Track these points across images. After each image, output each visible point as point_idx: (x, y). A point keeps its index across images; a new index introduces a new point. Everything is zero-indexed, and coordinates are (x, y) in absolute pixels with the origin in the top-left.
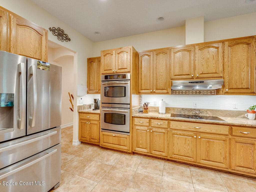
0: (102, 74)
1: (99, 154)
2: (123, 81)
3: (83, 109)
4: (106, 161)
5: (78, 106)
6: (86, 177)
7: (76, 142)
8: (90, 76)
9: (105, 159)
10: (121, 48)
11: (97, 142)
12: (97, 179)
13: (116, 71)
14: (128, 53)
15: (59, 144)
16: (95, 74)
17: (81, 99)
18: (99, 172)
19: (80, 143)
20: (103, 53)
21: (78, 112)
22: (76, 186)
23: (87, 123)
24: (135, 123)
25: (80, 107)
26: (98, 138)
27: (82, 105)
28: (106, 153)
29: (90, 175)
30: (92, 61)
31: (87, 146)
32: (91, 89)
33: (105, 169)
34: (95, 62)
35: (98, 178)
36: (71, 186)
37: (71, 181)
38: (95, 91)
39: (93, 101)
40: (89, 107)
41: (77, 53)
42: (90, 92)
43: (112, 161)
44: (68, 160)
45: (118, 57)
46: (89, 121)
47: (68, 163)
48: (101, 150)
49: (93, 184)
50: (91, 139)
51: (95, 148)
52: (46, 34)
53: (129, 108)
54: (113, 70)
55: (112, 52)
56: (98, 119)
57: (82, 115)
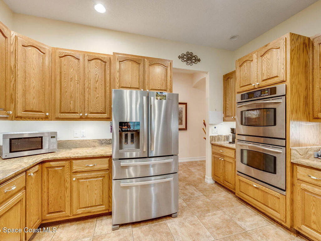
0: (238, 93)
1: (232, 206)
2: (271, 99)
3: (218, 141)
4: (239, 219)
5: (211, 136)
6: (204, 224)
7: (209, 180)
8: (226, 98)
9: (239, 216)
10: (266, 46)
11: (232, 188)
12: (216, 235)
13: (259, 85)
14: (281, 48)
15: (177, 173)
16: (232, 94)
17: (215, 128)
18: (223, 227)
19: (214, 183)
20: (238, 62)
21: (211, 144)
22: (191, 226)
23: (220, 159)
24: (299, 177)
25: (213, 138)
26: (234, 182)
27: (216, 135)
28: (242, 209)
29: (209, 225)
30: (229, 78)
31: (221, 189)
32: (227, 115)
33: (232, 229)
34: (232, 78)
35: (218, 234)
36: (187, 224)
37: (188, 219)
38: (232, 117)
39: (230, 130)
40: (226, 139)
41: (209, 73)
42: (227, 119)
43: (248, 224)
44: (194, 196)
45: (262, 62)
46: (222, 157)
47: (193, 199)
48: (237, 201)
49: (209, 237)
50: (225, 182)
51: (230, 196)
52: (171, 64)
53: (284, 145)
54: (253, 85)
55: (252, 57)
56: (233, 156)
57: (215, 147)
